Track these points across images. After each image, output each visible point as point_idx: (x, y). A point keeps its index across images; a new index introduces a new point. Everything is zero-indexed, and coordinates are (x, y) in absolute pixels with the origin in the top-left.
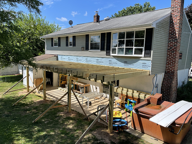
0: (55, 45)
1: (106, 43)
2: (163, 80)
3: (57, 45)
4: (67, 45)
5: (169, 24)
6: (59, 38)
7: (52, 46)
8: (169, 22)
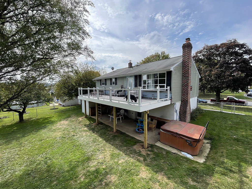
0: (103, 85)
1: (138, 82)
2: (180, 106)
3: (104, 85)
4: (111, 84)
5: (182, 67)
6: (106, 80)
7: (101, 85)
8: (182, 66)
